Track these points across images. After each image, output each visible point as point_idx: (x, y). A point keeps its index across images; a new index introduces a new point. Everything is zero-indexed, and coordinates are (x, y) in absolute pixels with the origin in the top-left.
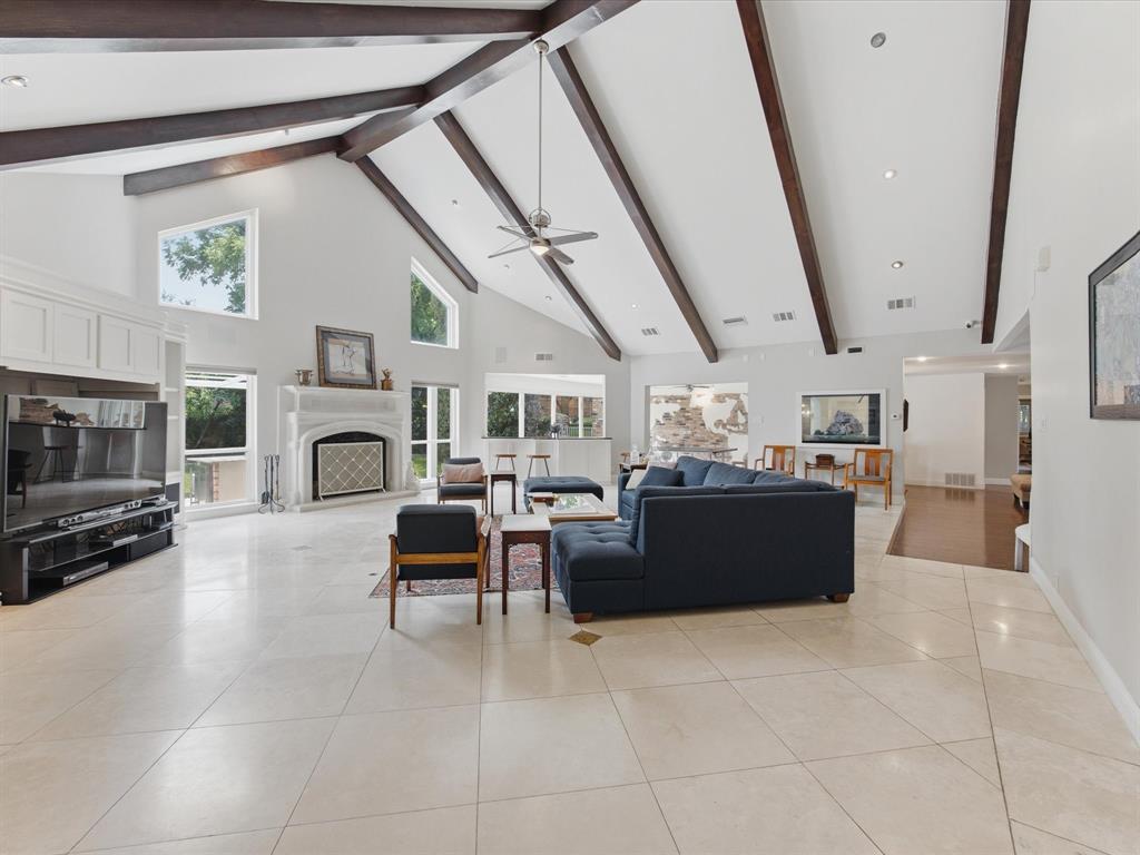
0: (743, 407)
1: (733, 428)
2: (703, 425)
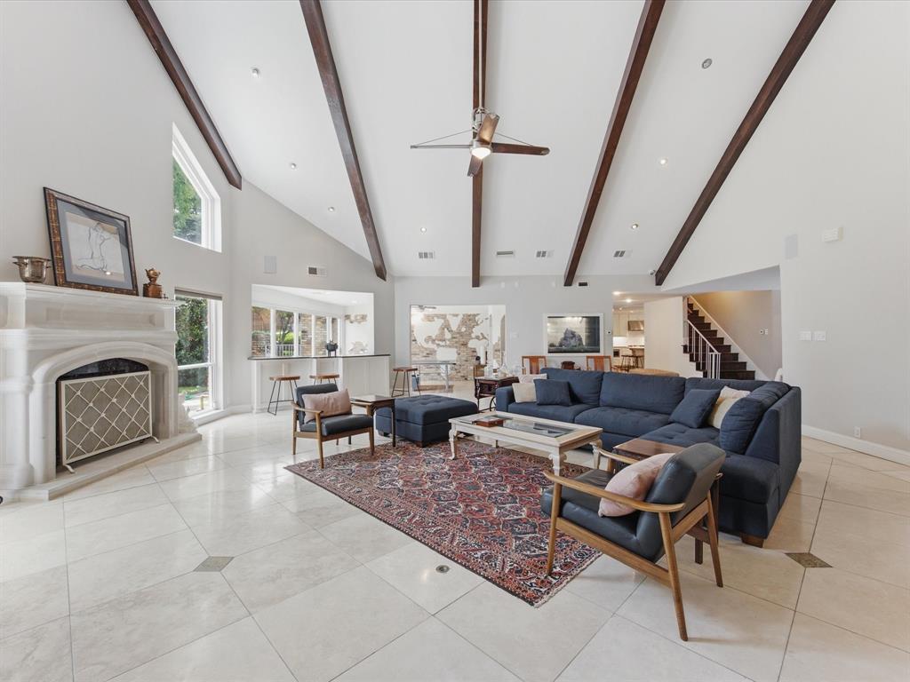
0: (449, 325)
1: (440, 343)
2: (415, 340)
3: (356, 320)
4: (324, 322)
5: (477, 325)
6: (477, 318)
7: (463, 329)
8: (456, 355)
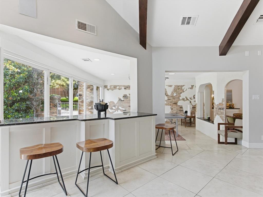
0: (166, 92)
3: (111, 89)
4: (92, 90)
5: (184, 92)
6: (183, 88)
7: (175, 95)
8: (170, 110)
